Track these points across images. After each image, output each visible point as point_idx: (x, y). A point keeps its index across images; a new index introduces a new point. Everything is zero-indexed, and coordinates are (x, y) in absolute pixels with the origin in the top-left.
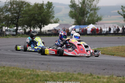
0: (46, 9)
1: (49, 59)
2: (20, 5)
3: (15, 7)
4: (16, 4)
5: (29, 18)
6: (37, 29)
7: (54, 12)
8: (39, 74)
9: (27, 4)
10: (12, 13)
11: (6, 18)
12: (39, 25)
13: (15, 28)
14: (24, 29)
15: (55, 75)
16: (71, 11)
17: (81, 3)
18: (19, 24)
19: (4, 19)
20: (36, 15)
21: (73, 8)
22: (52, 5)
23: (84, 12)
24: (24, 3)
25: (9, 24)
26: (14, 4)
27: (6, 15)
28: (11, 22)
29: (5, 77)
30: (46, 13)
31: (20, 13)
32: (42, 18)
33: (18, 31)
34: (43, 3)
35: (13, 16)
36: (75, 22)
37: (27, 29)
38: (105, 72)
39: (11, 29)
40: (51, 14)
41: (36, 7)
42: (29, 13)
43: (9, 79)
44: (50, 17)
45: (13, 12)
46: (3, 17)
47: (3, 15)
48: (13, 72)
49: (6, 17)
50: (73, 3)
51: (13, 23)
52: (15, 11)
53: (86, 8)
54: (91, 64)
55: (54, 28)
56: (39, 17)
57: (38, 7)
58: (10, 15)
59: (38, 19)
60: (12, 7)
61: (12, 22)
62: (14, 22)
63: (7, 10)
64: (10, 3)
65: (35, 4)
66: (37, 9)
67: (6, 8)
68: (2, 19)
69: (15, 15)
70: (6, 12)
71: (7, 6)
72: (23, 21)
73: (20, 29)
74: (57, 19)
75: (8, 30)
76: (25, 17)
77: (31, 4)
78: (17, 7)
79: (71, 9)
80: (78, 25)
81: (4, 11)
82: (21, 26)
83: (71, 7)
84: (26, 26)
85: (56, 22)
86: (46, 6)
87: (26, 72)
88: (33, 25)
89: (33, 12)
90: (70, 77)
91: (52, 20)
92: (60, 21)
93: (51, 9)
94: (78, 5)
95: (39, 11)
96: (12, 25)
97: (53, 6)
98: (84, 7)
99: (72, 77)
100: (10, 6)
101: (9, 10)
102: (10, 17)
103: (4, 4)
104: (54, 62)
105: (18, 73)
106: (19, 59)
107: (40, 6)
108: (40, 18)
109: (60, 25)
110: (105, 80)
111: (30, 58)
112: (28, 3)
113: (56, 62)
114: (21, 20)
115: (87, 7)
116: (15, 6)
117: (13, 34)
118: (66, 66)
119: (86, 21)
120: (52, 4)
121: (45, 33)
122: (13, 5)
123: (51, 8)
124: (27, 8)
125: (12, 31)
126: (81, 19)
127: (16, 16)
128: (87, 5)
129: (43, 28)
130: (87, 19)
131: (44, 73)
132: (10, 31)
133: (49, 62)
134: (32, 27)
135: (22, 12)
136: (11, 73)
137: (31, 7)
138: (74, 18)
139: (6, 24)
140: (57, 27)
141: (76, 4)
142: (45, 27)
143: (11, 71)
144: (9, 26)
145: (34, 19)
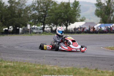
0: (72, 8)
1: (63, 56)
2: (47, 3)
3: (42, 6)
4: (43, 3)
5: (55, 16)
6: (63, 27)
7: (80, 11)
8: (48, 68)
9: (53, 3)
10: (39, 12)
11: (34, 17)
12: (66, 23)
13: (43, 26)
14: (51, 27)
15: (62, 70)
16: (97, 9)
17: (107, 2)
18: (46, 22)
19: (31, 17)
20: (63, 14)
21: (98, 7)
22: (78, 4)
23: (109, 10)
24: (51, 2)
25: (37, 22)
26: (41, 2)
27: (33, 13)
28: (38, 21)
29: (15, 71)
30: (71, 12)
31: (47, 12)
32: (68, 17)
33: (45, 29)
34: (69, 2)
35: (40, 14)
36: (101, 20)
37: (54, 27)
38: (111, 68)
39: (39, 27)
40: (77, 12)
41: (63, 6)
42: (56, 11)
43: (19, 73)
44: (76, 16)
45: (40, 10)
46: (31, 16)
47: (30, 14)
48: (24, 67)
49: (33, 15)
50: (99, 2)
51: (40, 22)
52: (42, 9)
53: (112, 7)
54: (102, 60)
55: (80, 26)
56: (66, 15)
57: (64, 6)
58: (37, 13)
59: (64, 17)
60: (39, 6)
61: (40, 20)
62: (41, 20)
63: (34, 9)
64: (37, 2)
65: (61, 3)
66: (63, 7)
67: (33, 6)
68: (30, 17)
69: (42, 13)
70: (33, 11)
71: (34, 4)
72: (49, 19)
73: (47, 27)
74: (84, 17)
75: (36, 28)
76: (51, 15)
77: (57, 3)
78: (44, 6)
79: (97, 8)
80: (103, 23)
81: (31, 9)
82: (47, 24)
83: (97, 6)
84: (53, 24)
85: (82, 21)
86: (73, 5)
87: (36, 67)
88: (59, 23)
89: (59, 11)
90: (76, 72)
91: (79, 19)
92: (86, 19)
93: (77, 8)
94: (104, 4)
95: (65, 9)
96: (39, 23)
97: (80, 4)
98: (110, 6)
99: (78, 71)
100: (37, 5)
101: (37, 9)
102: (38, 15)
103: (32, 3)
104: (67, 58)
105: (28, 68)
106: (36, 55)
107: (67, 4)
108: (66, 17)
109: (86, 23)
110: (108, 75)
111: (46, 54)
112: (54, 1)
113: (69, 58)
114: (47, 19)
115: (112, 5)
116: (42, 4)
117: (40, 32)
118: (77, 61)
119: (112, 19)
120: (79, 2)
121: (71, 31)
122: (40, 4)
123: (78, 6)
124: (53, 7)
125: (39, 29)
126: (106, 18)
127: (43, 15)
128: (113, 4)
129: (69, 26)
130: (112, 18)
131: (52, 68)
132: (37, 29)
133: (63, 58)
134: (58, 25)
135: (49, 10)
136: (22, 67)
137: (58, 5)
138: (100, 16)
139: (34, 22)
140: (83, 25)
141: (102, 3)
142: (71, 25)
143: (23, 66)
144: (36, 24)
145: (60, 17)
